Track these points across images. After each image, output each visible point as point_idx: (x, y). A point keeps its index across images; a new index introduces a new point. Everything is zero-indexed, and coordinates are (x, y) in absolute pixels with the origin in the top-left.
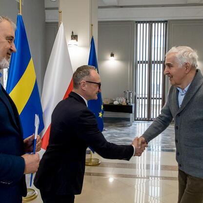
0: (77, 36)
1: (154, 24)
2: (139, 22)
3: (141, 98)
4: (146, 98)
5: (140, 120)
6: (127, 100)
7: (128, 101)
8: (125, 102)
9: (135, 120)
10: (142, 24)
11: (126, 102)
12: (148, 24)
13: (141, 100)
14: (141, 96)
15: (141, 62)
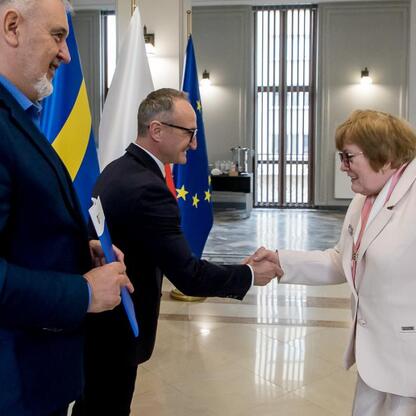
0: (152, 35)
1: (289, 12)
2: (260, 8)
3: (265, 162)
4: (276, 162)
5: (264, 207)
6: (237, 165)
7: (240, 167)
8: (234, 170)
9: (254, 207)
10: (266, 13)
11: (237, 169)
12: (278, 12)
13: (265, 166)
14: (265, 158)
15: (265, 89)
